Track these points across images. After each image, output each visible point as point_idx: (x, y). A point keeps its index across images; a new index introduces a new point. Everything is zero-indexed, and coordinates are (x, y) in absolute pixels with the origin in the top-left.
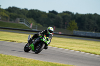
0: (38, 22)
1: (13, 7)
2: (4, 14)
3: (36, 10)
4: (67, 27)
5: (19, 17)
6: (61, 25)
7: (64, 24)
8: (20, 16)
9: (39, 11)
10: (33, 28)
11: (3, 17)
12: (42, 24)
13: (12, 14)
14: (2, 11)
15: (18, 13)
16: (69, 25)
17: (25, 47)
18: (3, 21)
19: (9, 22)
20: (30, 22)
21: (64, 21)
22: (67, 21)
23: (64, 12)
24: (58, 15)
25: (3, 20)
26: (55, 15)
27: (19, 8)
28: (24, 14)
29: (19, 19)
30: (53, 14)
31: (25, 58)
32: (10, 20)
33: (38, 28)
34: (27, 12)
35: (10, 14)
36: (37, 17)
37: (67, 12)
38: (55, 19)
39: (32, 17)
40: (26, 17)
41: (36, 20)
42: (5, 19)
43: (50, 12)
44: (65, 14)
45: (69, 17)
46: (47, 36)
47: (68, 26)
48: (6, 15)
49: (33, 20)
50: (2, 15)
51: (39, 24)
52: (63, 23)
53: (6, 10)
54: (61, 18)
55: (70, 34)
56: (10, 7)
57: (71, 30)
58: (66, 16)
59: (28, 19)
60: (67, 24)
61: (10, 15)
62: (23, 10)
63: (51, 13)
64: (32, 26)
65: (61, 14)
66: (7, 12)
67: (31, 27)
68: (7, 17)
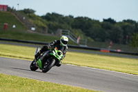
0: (88, 34)
1: (53, 13)
2: (40, 23)
3: (85, 18)
4: (128, 41)
5: (61, 28)
6: (121, 40)
7: (125, 38)
8: (63, 25)
9: (90, 19)
10: (80, 43)
11: (39, 27)
12: (93, 38)
13: (51, 23)
14: (38, 19)
15: (60, 22)
16: (132, 40)
17: (32, 64)
18: (39, 34)
19: (47, 34)
20: (77, 34)
21: (125, 33)
22: (129, 34)
23: (124, 21)
24: (116, 25)
25: (38, 31)
26: (112, 25)
27: (61, 15)
28: (69, 24)
29: (61, 30)
30: (109, 23)
31: (69, 85)
32: (49, 32)
33: (88, 43)
34: (73, 20)
35: (48, 23)
36: (87, 28)
37: (129, 21)
38: (111, 31)
39: (80, 28)
40: (71, 28)
41: (85, 32)
42: (42, 30)
43: (104, 20)
44: (126, 24)
45: (132, 28)
46: (58, 49)
47: (130, 41)
48: (43, 25)
49: (81, 31)
50: (37, 25)
51: (89, 38)
52: (123, 37)
53: (43, 17)
54: (120, 29)
55: (134, 52)
56: (48, 14)
57: (135, 46)
58: (128, 26)
59: (73, 30)
60: (129, 39)
61: (49, 25)
62: (66, 17)
63: (106, 23)
64: (80, 41)
65: (120, 23)
66: (44, 20)
67: (78, 41)
68: (44, 28)
